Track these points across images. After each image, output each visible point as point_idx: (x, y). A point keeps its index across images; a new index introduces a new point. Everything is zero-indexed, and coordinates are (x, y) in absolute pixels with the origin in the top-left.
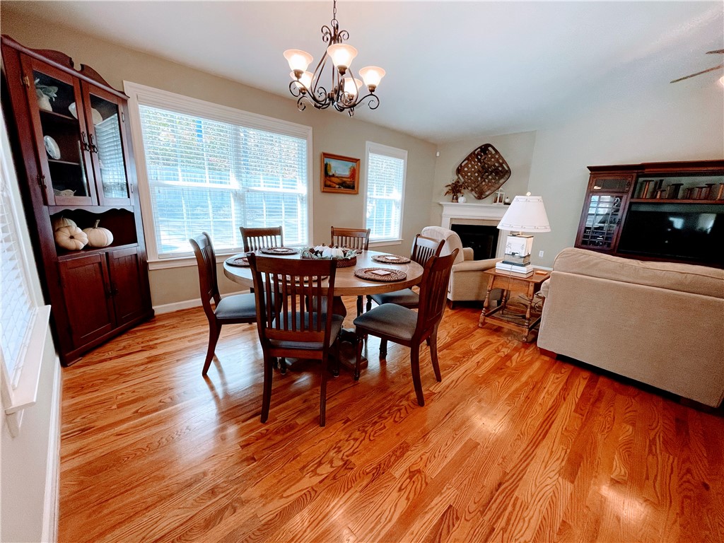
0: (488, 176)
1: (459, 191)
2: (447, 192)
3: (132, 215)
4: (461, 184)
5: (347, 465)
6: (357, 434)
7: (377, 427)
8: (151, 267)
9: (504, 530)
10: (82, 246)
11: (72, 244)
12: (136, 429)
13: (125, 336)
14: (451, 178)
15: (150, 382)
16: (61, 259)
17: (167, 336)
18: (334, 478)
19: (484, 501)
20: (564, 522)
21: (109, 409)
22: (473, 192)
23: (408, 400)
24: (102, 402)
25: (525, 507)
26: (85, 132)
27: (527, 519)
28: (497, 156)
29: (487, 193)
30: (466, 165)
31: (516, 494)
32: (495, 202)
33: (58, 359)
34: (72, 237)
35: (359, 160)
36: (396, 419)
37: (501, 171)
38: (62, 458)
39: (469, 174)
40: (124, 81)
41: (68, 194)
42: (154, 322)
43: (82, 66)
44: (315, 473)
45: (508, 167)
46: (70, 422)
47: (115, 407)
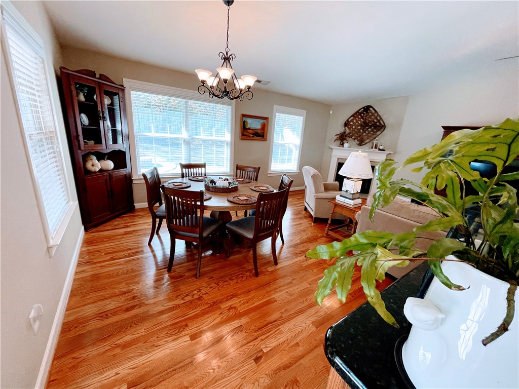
0: (368, 129)
1: (345, 139)
2: (336, 139)
3: (124, 153)
4: (346, 134)
5: (200, 299)
6: (213, 285)
7: (226, 283)
8: (134, 182)
9: (262, 340)
10: (98, 170)
11: (93, 169)
12: (109, 266)
13: (117, 219)
14: (340, 129)
15: (122, 245)
16: (87, 177)
17: (137, 221)
18: (191, 303)
19: (260, 327)
20: (297, 343)
21: (101, 255)
22: (356, 140)
23: (250, 273)
24: (99, 251)
25: (281, 333)
26: (101, 110)
27: (277, 338)
28: (376, 115)
29: (366, 141)
30: (352, 121)
31: (280, 327)
32: (372, 148)
33: (83, 227)
34: (93, 165)
35: (268, 118)
36: (238, 281)
37: (378, 126)
38: (76, 273)
39: (354, 127)
40: (124, 79)
41: (92, 143)
42: (135, 212)
43: (100, 74)
44: (183, 299)
45: (384, 123)
46: (83, 258)
47: (103, 254)
